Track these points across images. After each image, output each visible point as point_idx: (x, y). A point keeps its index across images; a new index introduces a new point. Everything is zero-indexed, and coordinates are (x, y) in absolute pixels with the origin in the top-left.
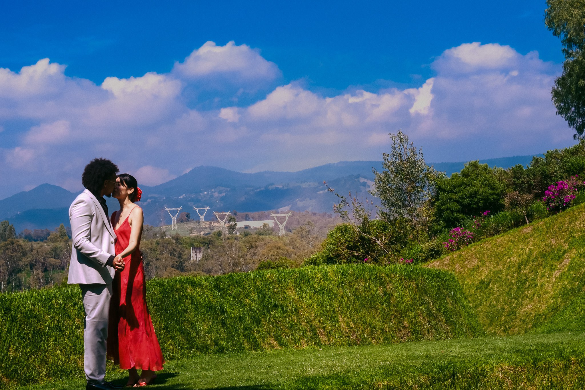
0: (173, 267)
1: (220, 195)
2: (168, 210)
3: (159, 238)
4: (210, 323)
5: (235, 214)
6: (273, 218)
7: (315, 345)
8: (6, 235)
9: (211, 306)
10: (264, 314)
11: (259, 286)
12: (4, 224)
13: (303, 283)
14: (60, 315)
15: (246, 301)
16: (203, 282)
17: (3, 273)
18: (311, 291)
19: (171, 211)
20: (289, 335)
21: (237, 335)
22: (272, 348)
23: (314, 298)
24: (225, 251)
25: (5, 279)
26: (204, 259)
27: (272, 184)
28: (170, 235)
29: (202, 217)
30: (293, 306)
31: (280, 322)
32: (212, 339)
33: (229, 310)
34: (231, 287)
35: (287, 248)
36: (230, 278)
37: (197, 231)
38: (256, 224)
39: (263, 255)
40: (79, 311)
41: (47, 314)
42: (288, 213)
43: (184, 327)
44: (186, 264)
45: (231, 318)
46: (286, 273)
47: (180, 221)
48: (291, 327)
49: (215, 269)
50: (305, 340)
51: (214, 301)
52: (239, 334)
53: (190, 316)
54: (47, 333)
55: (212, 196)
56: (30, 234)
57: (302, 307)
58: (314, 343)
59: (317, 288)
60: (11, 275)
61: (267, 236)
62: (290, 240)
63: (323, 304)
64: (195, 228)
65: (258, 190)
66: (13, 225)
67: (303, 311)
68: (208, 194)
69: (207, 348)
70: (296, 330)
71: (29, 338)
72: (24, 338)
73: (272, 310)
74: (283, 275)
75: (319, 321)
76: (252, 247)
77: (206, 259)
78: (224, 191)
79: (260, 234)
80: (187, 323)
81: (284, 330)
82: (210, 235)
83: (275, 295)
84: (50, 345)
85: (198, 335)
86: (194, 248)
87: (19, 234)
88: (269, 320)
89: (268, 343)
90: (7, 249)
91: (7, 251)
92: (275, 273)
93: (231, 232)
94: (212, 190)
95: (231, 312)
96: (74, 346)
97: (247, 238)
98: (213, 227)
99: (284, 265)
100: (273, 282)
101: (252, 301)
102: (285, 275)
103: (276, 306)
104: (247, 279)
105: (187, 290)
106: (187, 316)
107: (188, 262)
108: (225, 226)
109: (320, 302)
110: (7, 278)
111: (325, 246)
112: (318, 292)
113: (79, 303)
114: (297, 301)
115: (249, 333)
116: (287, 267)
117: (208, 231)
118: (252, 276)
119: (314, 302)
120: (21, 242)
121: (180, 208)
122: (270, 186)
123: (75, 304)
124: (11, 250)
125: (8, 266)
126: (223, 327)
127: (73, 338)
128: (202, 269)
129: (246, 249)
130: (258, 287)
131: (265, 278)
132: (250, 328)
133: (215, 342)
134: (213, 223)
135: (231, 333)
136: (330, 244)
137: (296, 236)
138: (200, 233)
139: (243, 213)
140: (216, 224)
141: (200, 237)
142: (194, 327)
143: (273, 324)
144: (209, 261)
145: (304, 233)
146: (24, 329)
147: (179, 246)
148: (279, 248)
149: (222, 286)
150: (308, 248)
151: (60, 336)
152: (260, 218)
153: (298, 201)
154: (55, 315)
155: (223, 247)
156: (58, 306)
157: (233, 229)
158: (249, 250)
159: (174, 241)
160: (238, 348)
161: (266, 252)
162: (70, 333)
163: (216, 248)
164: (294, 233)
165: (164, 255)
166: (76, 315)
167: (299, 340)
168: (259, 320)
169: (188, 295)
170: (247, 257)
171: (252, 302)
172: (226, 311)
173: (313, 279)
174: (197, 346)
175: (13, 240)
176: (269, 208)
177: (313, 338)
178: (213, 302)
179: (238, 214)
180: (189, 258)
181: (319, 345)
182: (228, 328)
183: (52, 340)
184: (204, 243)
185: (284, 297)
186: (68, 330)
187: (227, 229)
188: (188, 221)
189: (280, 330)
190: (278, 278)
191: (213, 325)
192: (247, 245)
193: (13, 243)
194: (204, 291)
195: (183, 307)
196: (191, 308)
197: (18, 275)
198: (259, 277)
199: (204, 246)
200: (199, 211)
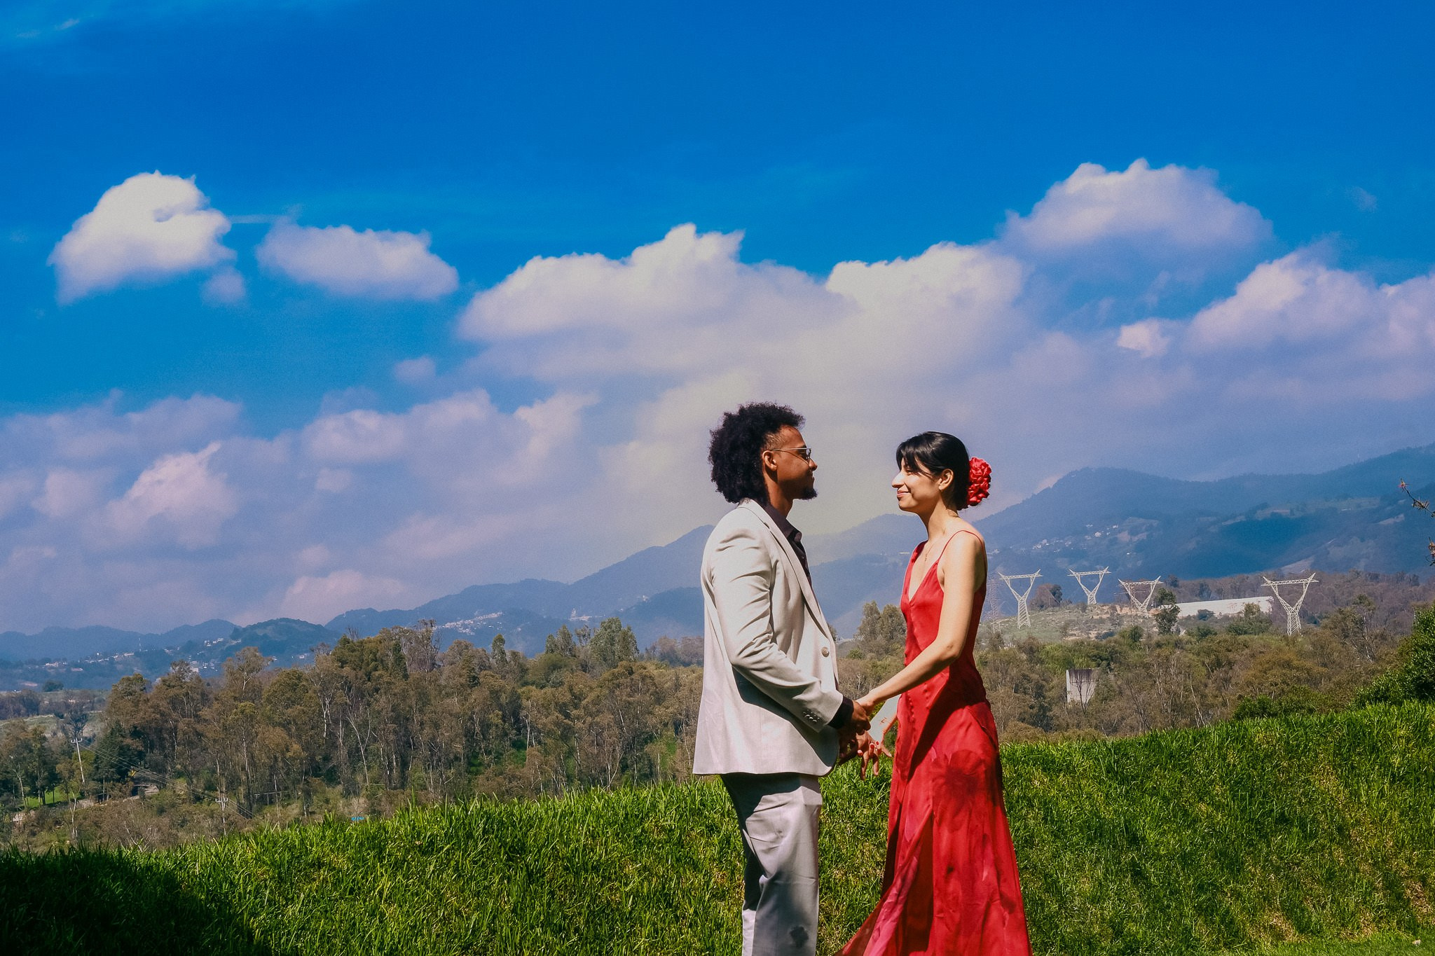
0: (1023, 720)
1: (1136, 539)
2: (1007, 579)
3: (987, 649)
4: (1099, 873)
5: (1174, 584)
6: (1269, 592)
7: (1399, 929)
8: (613, 653)
9: (1101, 827)
10: (1250, 844)
11: (1234, 765)
12: (610, 627)
13: (1359, 754)
14: (667, 861)
15: (1200, 810)
16: (1077, 758)
17: (611, 745)
18: (1383, 776)
19: (1013, 583)
20: (1326, 903)
21: (1176, 907)
22: (1278, 940)
23: (1392, 796)
24: (1151, 676)
25: (614, 759)
26: (1101, 697)
27: (1264, 506)
28: (1014, 642)
29: (1091, 596)
30: (1332, 820)
31: (1298, 865)
32: (1104, 919)
33: (1152, 836)
34: (1156, 769)
35: (1308, 664)
36: (1153, 744)
37: (1080, 629)
38: (1226, 608)
39: (1249, 684)
40: (722, 849)
41: (632, 861)
42: (1307, 577)
43: (1025, 888)
44: (1056, 710)
45: (1159, 857)
46: (1311, 727)
47: (1038, 605)
48: (1330, 879)
49: (1128, 721)
50: (1370, 915)
51: (1108, 811)
52: (1181, 902)
53: (1041, 855)
54: (630, 913)
55: (1114, 541)
56: (672, 650)
57: (1358, 822)
58: (1397, 924)
59: (1398, 768)
60: (629, 748)
61: (1257, 636)
62: (1313, 644)
63: (1417, 811)
64: (1074, 621)
65: (1230, 522)
66: (629, 629)
67: (1361, 833)
68: (1104, 536)
69: (1090, 943)
70: (1343, 888)
71: (577, 930)
72: (561, 929)
73: (1274, 833)
74: (1300, 733)
75: (1409, 861)
76: (1218, 664)
77: (1103, 697)
78: (1144, 528)
79: (1237, 631)
80: (1033, 875)
81: (1311, 889)
82: (1112, 638)
83: (1280, 789)
84: (639, 948)
85: (1066, 909)
86: (1075, 672)
87: (646, 649)
88: (1267, 861)
89: (1264, 927)
90: (618, 686)
91: (617, 693)
92: (1278, 729)
93: (1165, 630)
94: (1114, 527)
95: (1157, 841)
96: (708, 949)
97: (1204, 643)
98: (1120, 617)
99: (1303, 708)
100: (1274, 752)
101: (1218, 807)
102: (1306, 733)
103: (1283, 820)
104: (1200, 746)
105: (1030, 780)
106: (1033, 854)
107: (1061, 708)
108: (1149, 615)
109: (1410, 807)
110: (619, 756)
111: (1407, 654)
112: (1402, 778)
113: (722, 825)
114: (1344, 806)
115: (1209, 899)
116: (1311, 711)
117: (1108, 627)
118: (1214, 737)
119: (1392, 804)
120: (652, 670)
121: (1036, 574)
122: (1259, 512)
123: (712, 829)
124: (629, 690)
125: (622, 728)
126: (1135, 883)
127: (703, 926)
128: (1094, 722)
129: (1204, 671)
130: (1231, 768)
131: (1251, 742)
132: (1212, 884)
133: (1114, 929)
134: (1118, 608)
135: (1157, 902)
136: (1423, 649)
137: (1328, 632)
138: (1088, 634)
139: (1193, 582)
140: (1126, 610)
141: (1089, 645)
142: (1052, 887)
143: (1277, 870)
144: (1112, 704)
145: (1350, 624)
146: (562, 904)
147: (1037, 667)
148: (1288, 665)
149: (1130, 769)
150: (1361, 664)
151: (667, 921)
152: (1237, 593)
153: (1330, 546)
154: (654, 860)
155: (1147, 666)
156: (663, 836)
157: (1170, 621)
158: (1213, 672)
159: (1024, 656)
160: (1181, 942)
161: (1254, 676)
162: (695, 912)
163: (1129, 667)
164: (1325, 627)
165: (1001, 690)
166: (714, 860)
167: (1353, 914)
168: (1237, 862)
169: (1034, 797)
170: (1207, 691)
171: (1217, 811)
172: (1144, 839)
173: (1388, 741)
174: (1063, 939)
175: (632, 664)
176: (1260, 567)
177: (1393, 909)
178: (1107, 814)
179: (1181, 582)
180: (1063, 696)
181: (1413, 928)
182: (1149, 886)
183: (646, 931)
184: (1098, 658)
185: (1305, 794)
186: (690, 903)
187: (1155, 623)
188: (1058, 605)
189: (1298, 888)
190: (1288, 743)
191: (1106, 879)
192: (1207, 661)
193: (631, 673)
194: (1079, 785)
195: (1021, 832)
196: (1045, 833)
197: (646, 749)
198: (1233, 741)
199: (1099, 665)
200: (1083, 579)
